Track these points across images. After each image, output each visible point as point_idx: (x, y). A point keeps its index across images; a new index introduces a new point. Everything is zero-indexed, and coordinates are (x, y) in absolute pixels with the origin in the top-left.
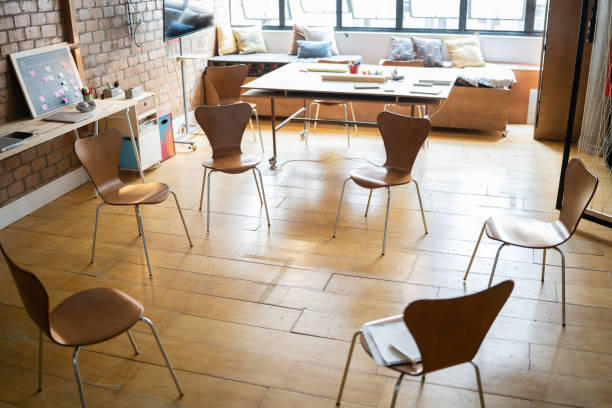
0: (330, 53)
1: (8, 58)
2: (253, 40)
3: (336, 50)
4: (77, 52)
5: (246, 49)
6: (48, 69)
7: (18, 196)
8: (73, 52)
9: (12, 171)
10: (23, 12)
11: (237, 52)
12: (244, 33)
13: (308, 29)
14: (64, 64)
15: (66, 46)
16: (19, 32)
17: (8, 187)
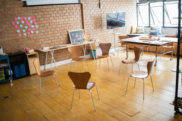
0: (158, 34)
1: (68, 32)
2: (141, 30)
3: (161, 33)
4: (85, 31)
5: (139, 32)
6: (77, 34)
7: (68, 59)
8: (84, 31)
9: (67, 54)
10: (72, 23)
11: (136, 33)
12: (139, 28)
13: (154, 27)
14: (81, 34)
15: (83, 30)
16: (71, 27)
17: (65, 57)
